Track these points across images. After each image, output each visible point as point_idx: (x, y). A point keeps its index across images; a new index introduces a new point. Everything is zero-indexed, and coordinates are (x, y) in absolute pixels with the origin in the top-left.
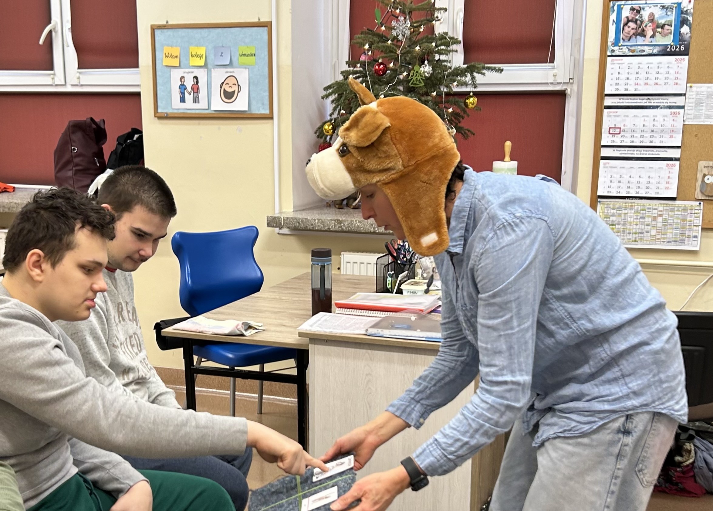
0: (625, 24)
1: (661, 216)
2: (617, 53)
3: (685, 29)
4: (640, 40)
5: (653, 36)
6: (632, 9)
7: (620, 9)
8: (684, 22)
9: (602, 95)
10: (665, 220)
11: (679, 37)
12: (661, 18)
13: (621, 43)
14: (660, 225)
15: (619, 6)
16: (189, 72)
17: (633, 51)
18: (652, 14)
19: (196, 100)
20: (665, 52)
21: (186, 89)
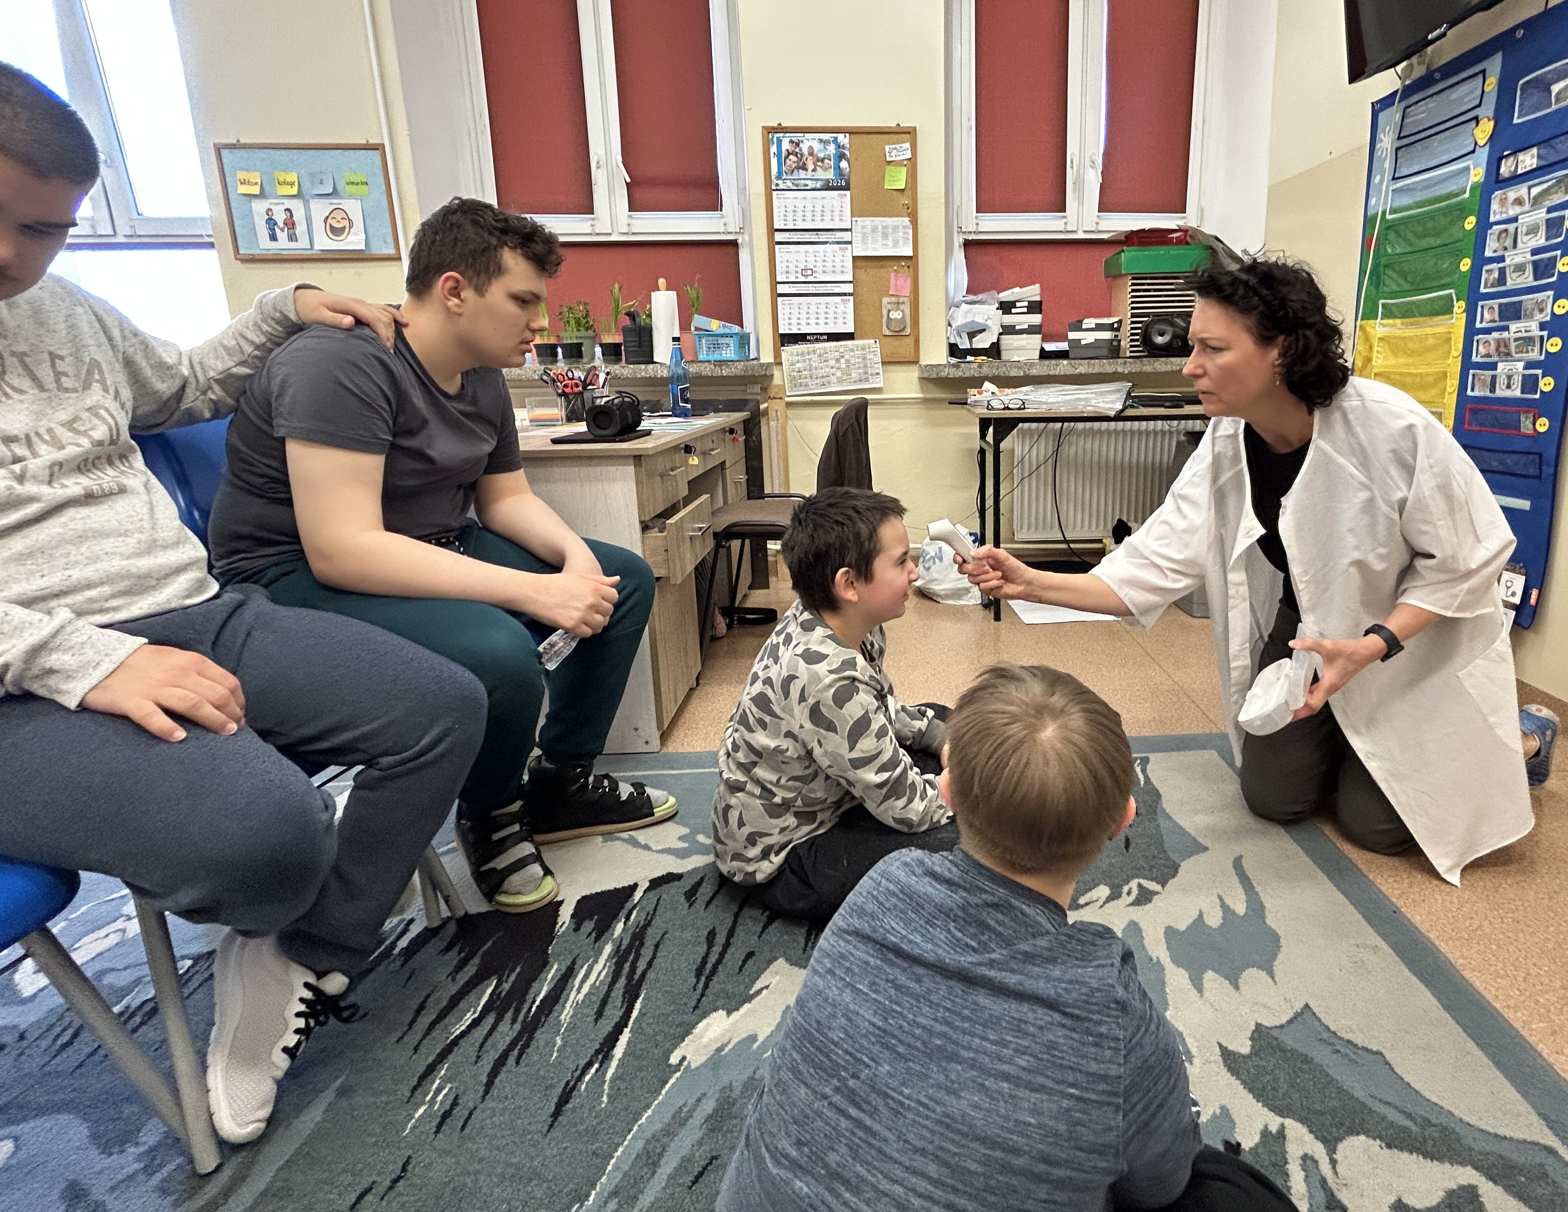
0: (787, 157)
1: (842, 357)
2: (781, 187)
3: (844, 164)
4: (802, 174)
5: (814, 170)
6: (792, 142)
7: (779, 141)
8: (842, 156)
9: (772, 230)
10: (848, 361)
11: (839, 170)
12: (820, 151)
13: (784, 177)
14: (843, 366)
15: (778, 138)
16: (276, 204)
17: (797, 185)
18: (811, 148)
19: (292, 238)
20: (828, 187)
21: (276, 224)
